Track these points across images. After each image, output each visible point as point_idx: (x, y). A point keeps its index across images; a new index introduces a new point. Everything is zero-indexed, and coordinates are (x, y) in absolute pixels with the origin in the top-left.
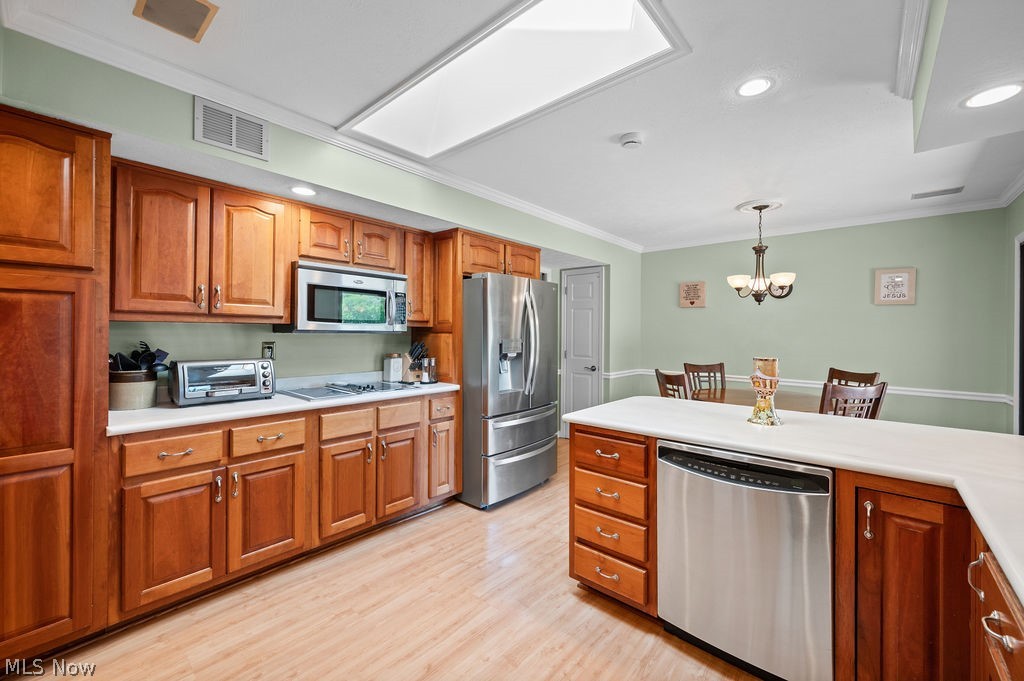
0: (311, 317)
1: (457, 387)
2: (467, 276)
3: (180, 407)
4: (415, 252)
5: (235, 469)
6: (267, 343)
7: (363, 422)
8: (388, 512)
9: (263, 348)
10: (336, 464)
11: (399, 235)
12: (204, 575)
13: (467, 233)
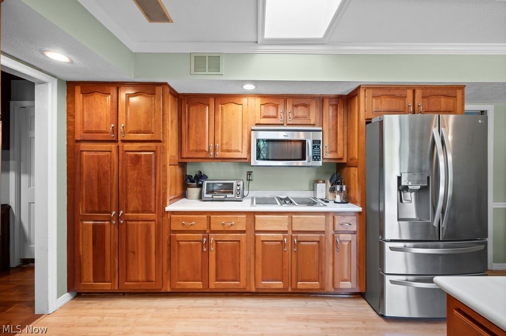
0: (258, 158)
1: (359, 209)
2: (368, 122)
3: (204, 201)
4: (331, 111)
5: (212, 236)
6: (249, 172)
7: (282, 224)
8: (299, 287)
9: (247, 175)
10: (264, 247)
11: (318, 102)
12: (198, 285)
13: (368, 87)
